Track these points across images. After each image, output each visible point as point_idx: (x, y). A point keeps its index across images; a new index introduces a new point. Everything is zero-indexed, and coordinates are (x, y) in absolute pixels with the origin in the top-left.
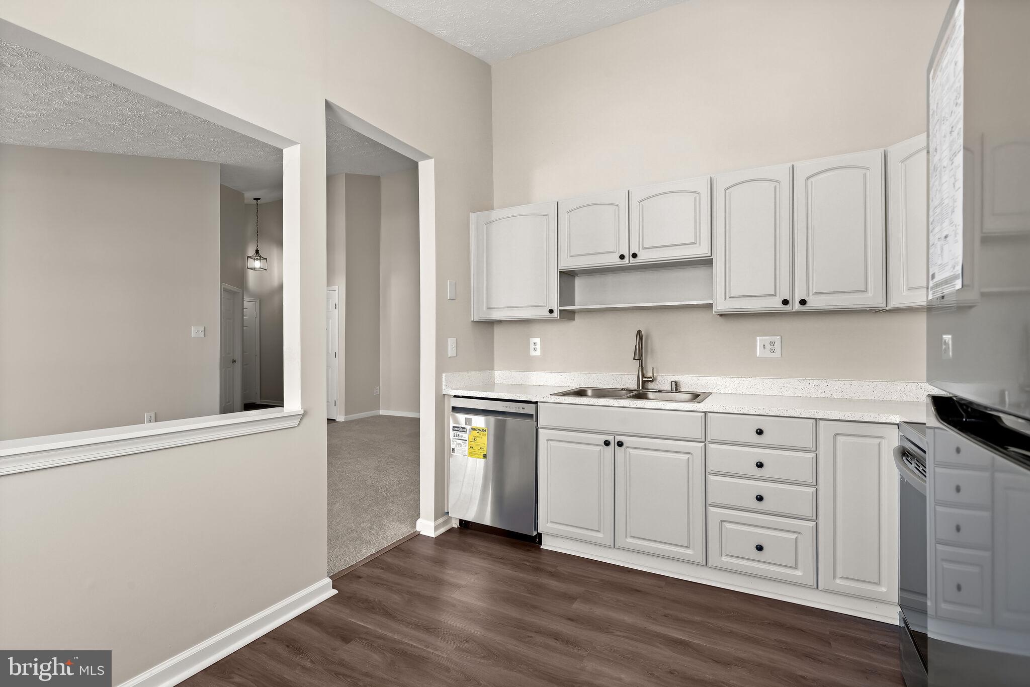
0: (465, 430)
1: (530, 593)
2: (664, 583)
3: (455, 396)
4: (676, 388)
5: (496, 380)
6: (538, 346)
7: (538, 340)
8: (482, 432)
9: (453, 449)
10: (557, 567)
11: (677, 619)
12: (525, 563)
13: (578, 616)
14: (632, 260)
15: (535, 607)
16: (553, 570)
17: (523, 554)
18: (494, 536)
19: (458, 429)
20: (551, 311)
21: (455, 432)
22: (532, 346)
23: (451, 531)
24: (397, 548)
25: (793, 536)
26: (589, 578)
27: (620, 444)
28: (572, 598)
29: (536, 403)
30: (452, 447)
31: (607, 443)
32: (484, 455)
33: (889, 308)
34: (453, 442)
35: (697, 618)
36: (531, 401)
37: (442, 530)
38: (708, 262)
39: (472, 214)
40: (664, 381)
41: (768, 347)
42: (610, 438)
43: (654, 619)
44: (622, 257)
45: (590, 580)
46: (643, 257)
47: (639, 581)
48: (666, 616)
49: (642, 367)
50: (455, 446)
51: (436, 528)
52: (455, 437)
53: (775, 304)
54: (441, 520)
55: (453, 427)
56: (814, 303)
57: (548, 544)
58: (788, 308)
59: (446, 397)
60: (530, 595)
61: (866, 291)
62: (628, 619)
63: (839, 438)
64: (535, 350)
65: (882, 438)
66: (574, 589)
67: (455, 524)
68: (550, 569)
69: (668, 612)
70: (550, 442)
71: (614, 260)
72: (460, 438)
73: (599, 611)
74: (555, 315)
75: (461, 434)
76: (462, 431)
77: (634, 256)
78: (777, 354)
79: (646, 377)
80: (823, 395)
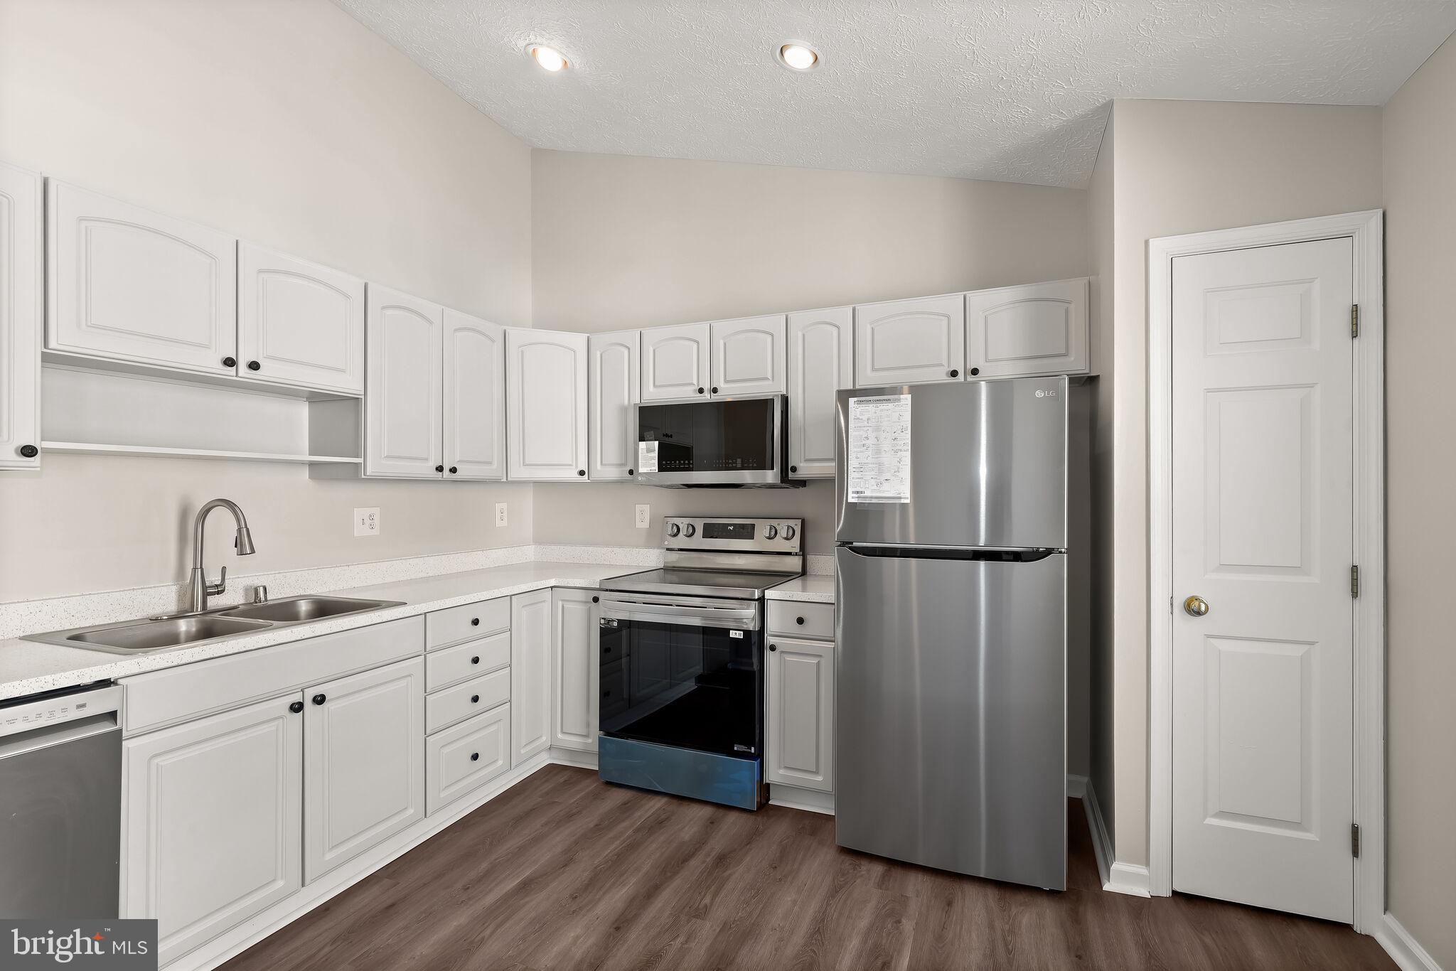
2: (389, 879)
4: (262, 596)
11: (480, 881)
14: (246, 372)
20: (29, 451)
25: (497, 726)
27: (320, 700)
29: (114, 681)
31: (297, 708)
33: (505, 480)
35: (486, 863)
41: (368, 522)
42: (297, 698)
43: (468, 899)
44: (229, 362)
46: (266, 371)
48: (469, 888)
49: (201, 568)
53: (427, 470)
58: (436, 475)
61: (491, 463)
63: (524, 609)
65: (545, 601)
69: (458, 886)
70: (155, 760)
74: (36, 461)
77: (255, 366)
78: (376, 532)
79: (209, 587)
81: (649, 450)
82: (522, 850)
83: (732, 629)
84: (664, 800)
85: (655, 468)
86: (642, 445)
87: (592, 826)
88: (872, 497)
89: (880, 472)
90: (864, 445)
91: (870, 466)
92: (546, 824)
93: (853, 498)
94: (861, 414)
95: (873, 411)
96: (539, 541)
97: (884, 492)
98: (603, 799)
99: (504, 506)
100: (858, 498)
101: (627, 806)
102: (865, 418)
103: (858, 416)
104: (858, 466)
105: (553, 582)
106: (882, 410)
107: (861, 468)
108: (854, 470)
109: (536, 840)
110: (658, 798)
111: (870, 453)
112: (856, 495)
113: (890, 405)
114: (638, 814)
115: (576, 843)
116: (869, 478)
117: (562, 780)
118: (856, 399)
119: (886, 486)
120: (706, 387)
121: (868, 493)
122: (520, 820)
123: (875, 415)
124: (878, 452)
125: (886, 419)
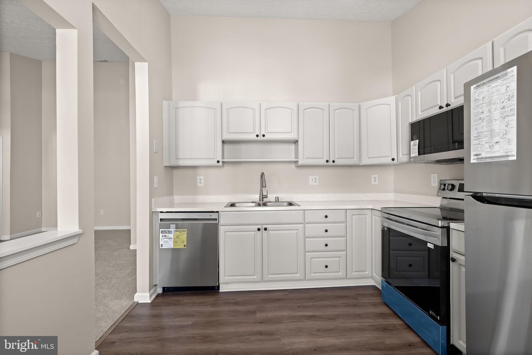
0: (171, 232)
1: (231, 317)
2: (288, 293)
3: (161, 212)
4: (277, 200)
5: (175, 201)
6: (203, 181)
7: (202, 178)
8: (183, 232)
9: (161, 245)
10: (235, 299)
11: (304, 307)
12: (217, 302)
13: (263, 320)
14: (262, 138)
15: (239, 323)
16: (234, 301)
17: (212, 297)
18: (188, 292)
19: (165, 232)
20: (218, 162)
21: (163, 234)
22: (198, 181)
23: (158, 296)
24: (129, 316)
25: (338, 259)
26: (254, 300)
27: (266, 229)
28: (254, 312)
29: (218, 212)
30: (161, 243)
31: (259, 230)
32: (184, 245)
33: (361, 165)
34: (161, 240)
35: (311, 304)
36: (214, 211)
37: (154, 297)
38: (296, 142)
39: (164, 101)
40: (271, 197)
41: (314, 180)
42: (260, 227)
43: (295, 310)
44: (257, 136)
45: (255, 301)
46: (268, 137)
47: (277, 295)
48: (299, 307)
49: (262, 190)
50: (163, 243)
51: (151, 296)
52: (163, 237)
53: (323, 162)
54: (152, 291)
55: (161, 231)
56: (338, 162)
57: (223, 289)
58: (328, 164)
59: (154, 213)
60: (232, 318)
61: (353, 158)
62: (285, 313)
63: (353, 216)
64: (200, 183)
65: (366, 214)
66: (252, 307)
67: (160, 291)
68: (232, 301)
69: (298, 305)
70: (226, 233)
71: (253, 137)
72: (166, 237)
73: (271, 315)
74: (220, 164)
75: (167, 235)
76: (168, 233)
77: (264, 136)
78: (317, 184)
79: (264, 196)
80: (334, 200)
81: (415, 145)
82: (326, 306)
83: (429, 242)
84: (401, 322)
85: (417, 154)
86: (412, 143)
87: (358, 313)
88: (486, 158)
89: (492, 136)
90: (480, 119)
91: (485, 133)
92: (344, 303)
93: (474, 159)
94: (479, 96)
95: (487, 90)
96: (396, 191)
97: (495, 152)
98: (375, 307)
99: (376, 176)
100: (477, 159)
101: (382, 315)
102: (481, 98)
103: (477, 98)
104: (477, 135)
105: (371, 207)
106: (493, 88)
107: (478, 137)
108: (474, 138)
109: (334, 306)
110: (399, 320)
111: (484, 124)
112: (476, 157)
113: (499, 81)
114: (381, 320)
115: (344, 315)
116: (484, 143)
117: (370, 293)
118: (475, 86)
119: (497, 147)
120: (444, 105)
121: (483, 155)
122: (339, 297)
123: (488, 93)
124: (490, 121)
125: (496, 93)
